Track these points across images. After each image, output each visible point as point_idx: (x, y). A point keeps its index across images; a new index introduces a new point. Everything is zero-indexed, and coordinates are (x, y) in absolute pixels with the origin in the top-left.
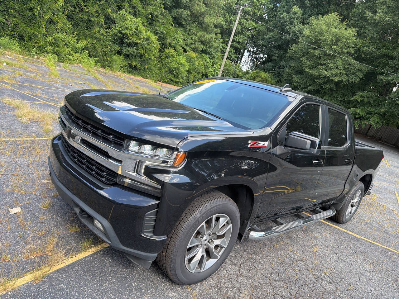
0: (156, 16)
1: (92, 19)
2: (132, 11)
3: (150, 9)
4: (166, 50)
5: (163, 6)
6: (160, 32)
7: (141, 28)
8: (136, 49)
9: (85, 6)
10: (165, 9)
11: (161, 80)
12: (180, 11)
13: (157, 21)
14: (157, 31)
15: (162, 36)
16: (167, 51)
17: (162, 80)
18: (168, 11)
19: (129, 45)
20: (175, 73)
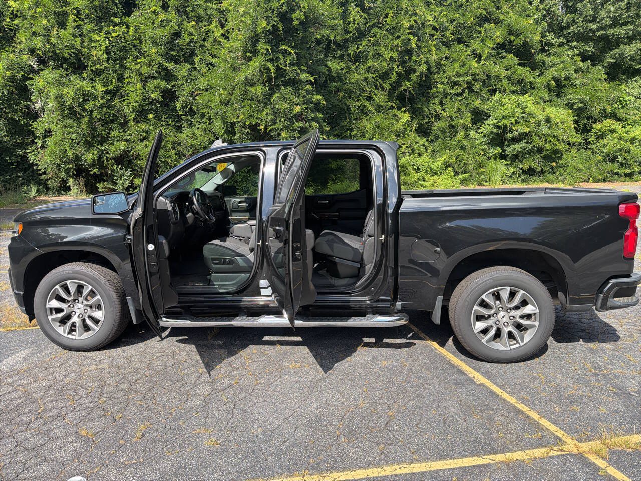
0: (568, 78)
1: (453, 123)
2: (518, 88)
3: (552, 72)
4: (594, 126)
5: (578, 58)
6: (577, 101)
7: (531, 107)
8: (527, 143)
9: (443, 110)
10: (583, 60)
11: (589, 179)
12: (616, 51)
13: (572, 84)
14: (571, 100)
15: (583, 105)
16: (597, 126)
17: (591, 179)
18: (589, 61)
19: (515, 140)
20: (620, 159)
